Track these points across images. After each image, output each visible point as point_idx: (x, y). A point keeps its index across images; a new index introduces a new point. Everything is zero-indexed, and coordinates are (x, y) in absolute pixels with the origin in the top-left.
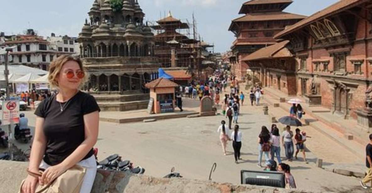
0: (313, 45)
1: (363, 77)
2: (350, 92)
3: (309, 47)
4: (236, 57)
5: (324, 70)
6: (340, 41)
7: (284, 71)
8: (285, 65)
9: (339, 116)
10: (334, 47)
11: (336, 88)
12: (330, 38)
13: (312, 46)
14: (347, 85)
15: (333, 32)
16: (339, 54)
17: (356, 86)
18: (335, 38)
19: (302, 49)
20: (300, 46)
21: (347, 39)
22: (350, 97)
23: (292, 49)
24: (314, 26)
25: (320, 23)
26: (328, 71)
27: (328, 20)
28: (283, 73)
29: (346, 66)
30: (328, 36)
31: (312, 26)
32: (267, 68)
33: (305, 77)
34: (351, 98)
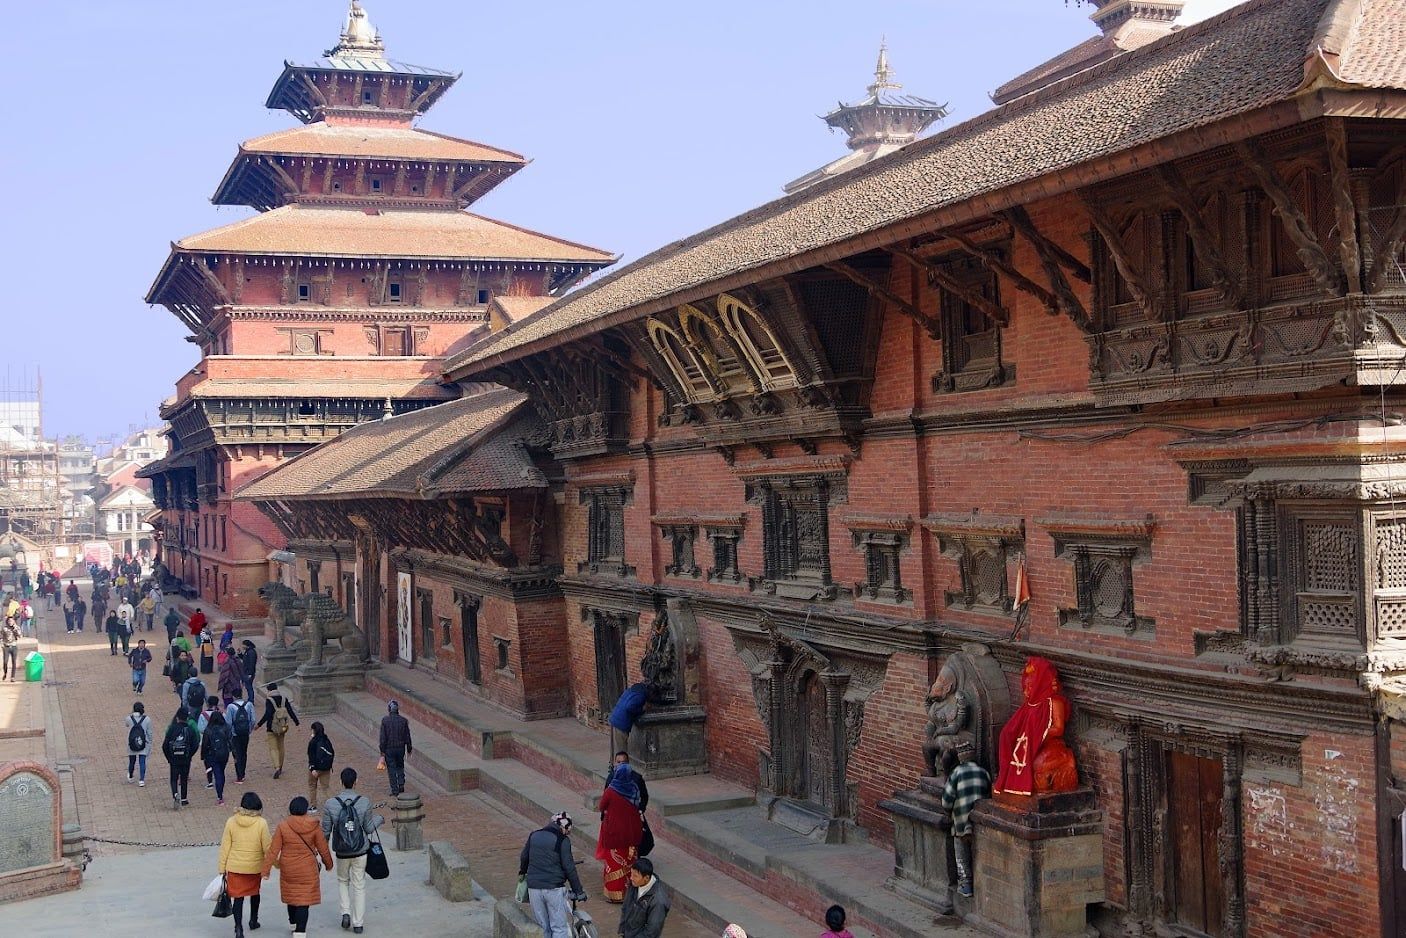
0: (659, 430)
1: (911, 614)
2: (850, 696)
3: (638, 441)
4: (200, 476)
5: (718, 572)
6: (801, 418)
7: (495, 570)
8: (505, 533)
9: (801, 824)
10: (768, 448)
11: (778, 672)
12: (750, 397)
13: (651, 434)
14: (834, 656)
15: (765, 368)
16: (793, 487)
17: (880, 659)
18: (772, 402)
19: (597, 445)
20: (586, 432)
21: (831, 412)
22: (849, 721)
23: (543, 441)
24: (664, 327)
25: (696, 312)
26: (738, 577)
27: (737, 303)
28: (492, 582)
29: (826, 551)
30: (736, 388)
31: (653, 325)
32: (399, 549)
33: (614, 608)
34: (858, 725)
